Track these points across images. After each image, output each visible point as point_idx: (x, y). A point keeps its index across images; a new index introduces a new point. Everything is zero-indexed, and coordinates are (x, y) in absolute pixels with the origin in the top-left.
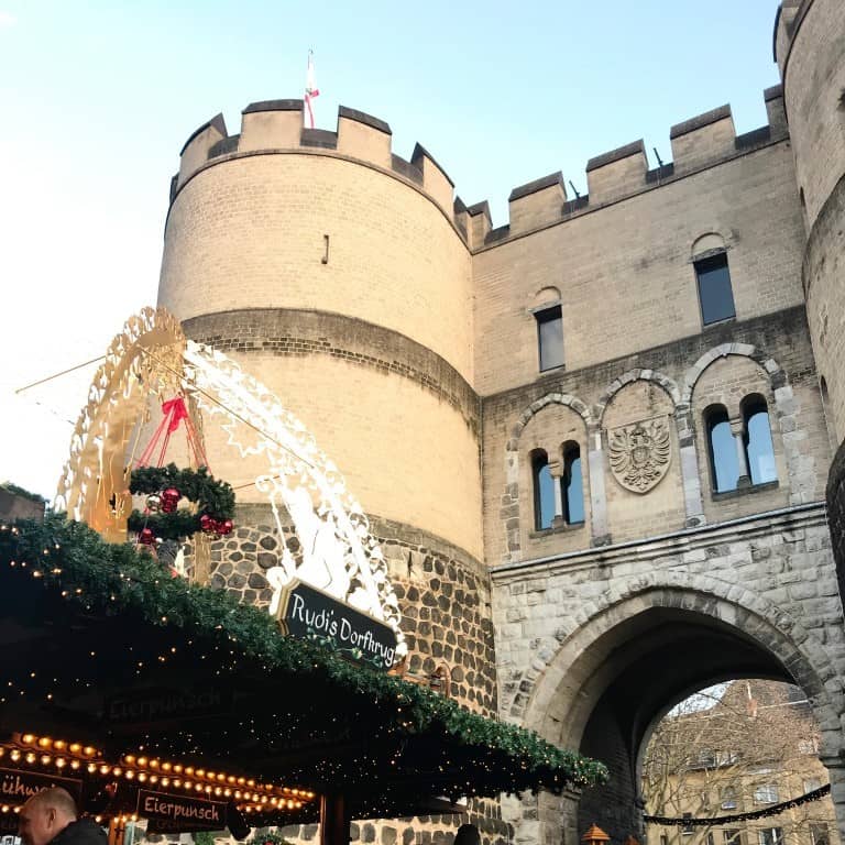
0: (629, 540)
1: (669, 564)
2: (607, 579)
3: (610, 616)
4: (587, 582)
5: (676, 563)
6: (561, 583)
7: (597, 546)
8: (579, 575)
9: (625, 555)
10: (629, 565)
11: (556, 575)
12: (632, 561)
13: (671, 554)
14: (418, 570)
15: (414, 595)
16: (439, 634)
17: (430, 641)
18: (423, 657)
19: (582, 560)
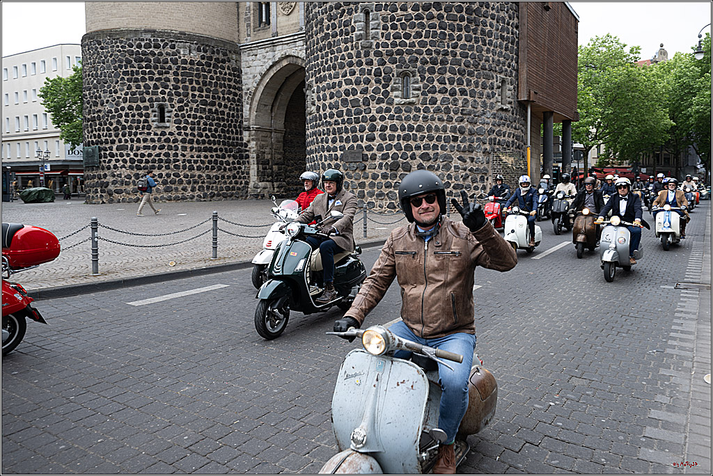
0: (283, 35)
1: (293, 46)
2: (275, 51)
3: (276, 66)
4: (269, 52)
6: (261, 52)
7: (272, 37)
8: (267, 49)
9: (280, 42)
14: (194, 52)
15: (192, 62)
16: (205, 77)
17: (201, 80)
18: (197, 86)
19: (267, 43)
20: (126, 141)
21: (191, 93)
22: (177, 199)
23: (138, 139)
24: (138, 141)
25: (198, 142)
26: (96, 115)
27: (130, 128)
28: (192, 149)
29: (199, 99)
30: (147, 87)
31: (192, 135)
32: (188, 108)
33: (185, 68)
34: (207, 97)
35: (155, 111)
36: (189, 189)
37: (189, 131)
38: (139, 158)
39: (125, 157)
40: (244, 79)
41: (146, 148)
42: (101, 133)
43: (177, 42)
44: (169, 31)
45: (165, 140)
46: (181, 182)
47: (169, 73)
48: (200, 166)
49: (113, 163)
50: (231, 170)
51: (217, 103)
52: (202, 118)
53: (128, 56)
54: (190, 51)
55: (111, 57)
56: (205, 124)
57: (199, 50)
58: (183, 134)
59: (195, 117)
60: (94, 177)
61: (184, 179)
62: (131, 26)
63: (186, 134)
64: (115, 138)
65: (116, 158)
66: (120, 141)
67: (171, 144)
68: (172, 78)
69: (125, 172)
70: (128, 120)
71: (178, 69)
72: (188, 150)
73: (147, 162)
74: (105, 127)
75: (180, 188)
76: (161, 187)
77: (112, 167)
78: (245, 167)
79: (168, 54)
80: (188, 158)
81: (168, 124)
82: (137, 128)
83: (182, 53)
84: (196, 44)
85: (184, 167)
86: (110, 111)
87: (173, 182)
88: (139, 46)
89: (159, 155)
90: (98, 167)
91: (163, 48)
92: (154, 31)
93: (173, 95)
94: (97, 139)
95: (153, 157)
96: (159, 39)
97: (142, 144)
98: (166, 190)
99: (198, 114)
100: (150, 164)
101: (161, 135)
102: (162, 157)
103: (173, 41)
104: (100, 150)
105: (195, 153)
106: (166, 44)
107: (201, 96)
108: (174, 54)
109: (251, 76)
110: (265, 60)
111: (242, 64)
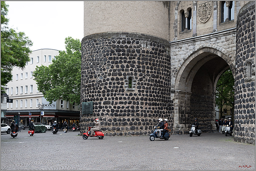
0: (201, 35)
1: (208, 41)
2: (195, 45)
3: (195, 54)
4: (191, 46)
5: (210, 41)
6: (185, 46)
7: (193, 37)
9: (199, 39)
10: (200, 42)
11: (184, 44)
12: (200, 41)
13: (209, 39)
14: (149, 46)
15: (147, 52)
16: (154, 61)
17: (152, 62)
18: (150, 66)
19: (189, 40)
20: (109, 99)
21: (146, 70)
22: (137, 134)
23: (117, 98)
24: (117, 99)
25: (149, 100)
26: (91, 83)
27: (112, 91)
28: (146, 104)
29: (151, 74)
30: (122, 66)
31: (147, 95)
32: (145, 80)
33: (143, 55)
34: (155, 72)
35: (127, 81)
36: (144, 128)
37: (145, 93)
38: (117, 109)
39: (108, 109)
40: (172, 62)
41: (121, 103)
42: (94, 94)
43: (140, 40)
44: (136, 33)
45: (131, 98)
46: (140, 124)
47: (135, 59)
48: (150, 114)
49: (101, 112)
51: (159, 76)
52: (152, 85)
53: (112, 48)
54: (146, 45)
55: (102, 49)
56: (153, 89)
57: (151, 45)
58: (142, 95)
59: (148, 85)
60: (89, 120)
61: (141, 122)
62: (114, 31)
63: (143, 95)
64: (103, 97)
65: (103, 109)
66: (106, 99)
67: (135, 101)
68: (137, 61)
69: (108, 117)
70: (111, 87)
71: (140, 56)
72: (144, 104)
73: (121, 111)
74: (97, 90)
75: (139, 127)
76: (129, 127)
77: (100, 114)
79: (135, 47)
80: (144, 109)
81: (134, 89)
82: (116, 91)
83: (142, 46)
84: (150, 41)
85: (142, 115)
86: (101, 81)
87: (135, 124)
88: (119, 42)
89: (128, 107)
90: (92, 114)
91: (132, 43)
92: (128, 34)
93: (137, 72)
94: (91, 97)
95: (125, 108)
96: (130, 38)
97: (119, 101)
98: (132, 129)
99: (150, 83)
100: (123, 113)
101: (129, 96)
102: (130, 109)
103: (138, 39)
104: (93, 104)
105: (148, 106)
106: (134, 41)
107: (151, 72)
108: (138, 47)
109: (177, 60)
110: (187, 51)
111: (171, 53)
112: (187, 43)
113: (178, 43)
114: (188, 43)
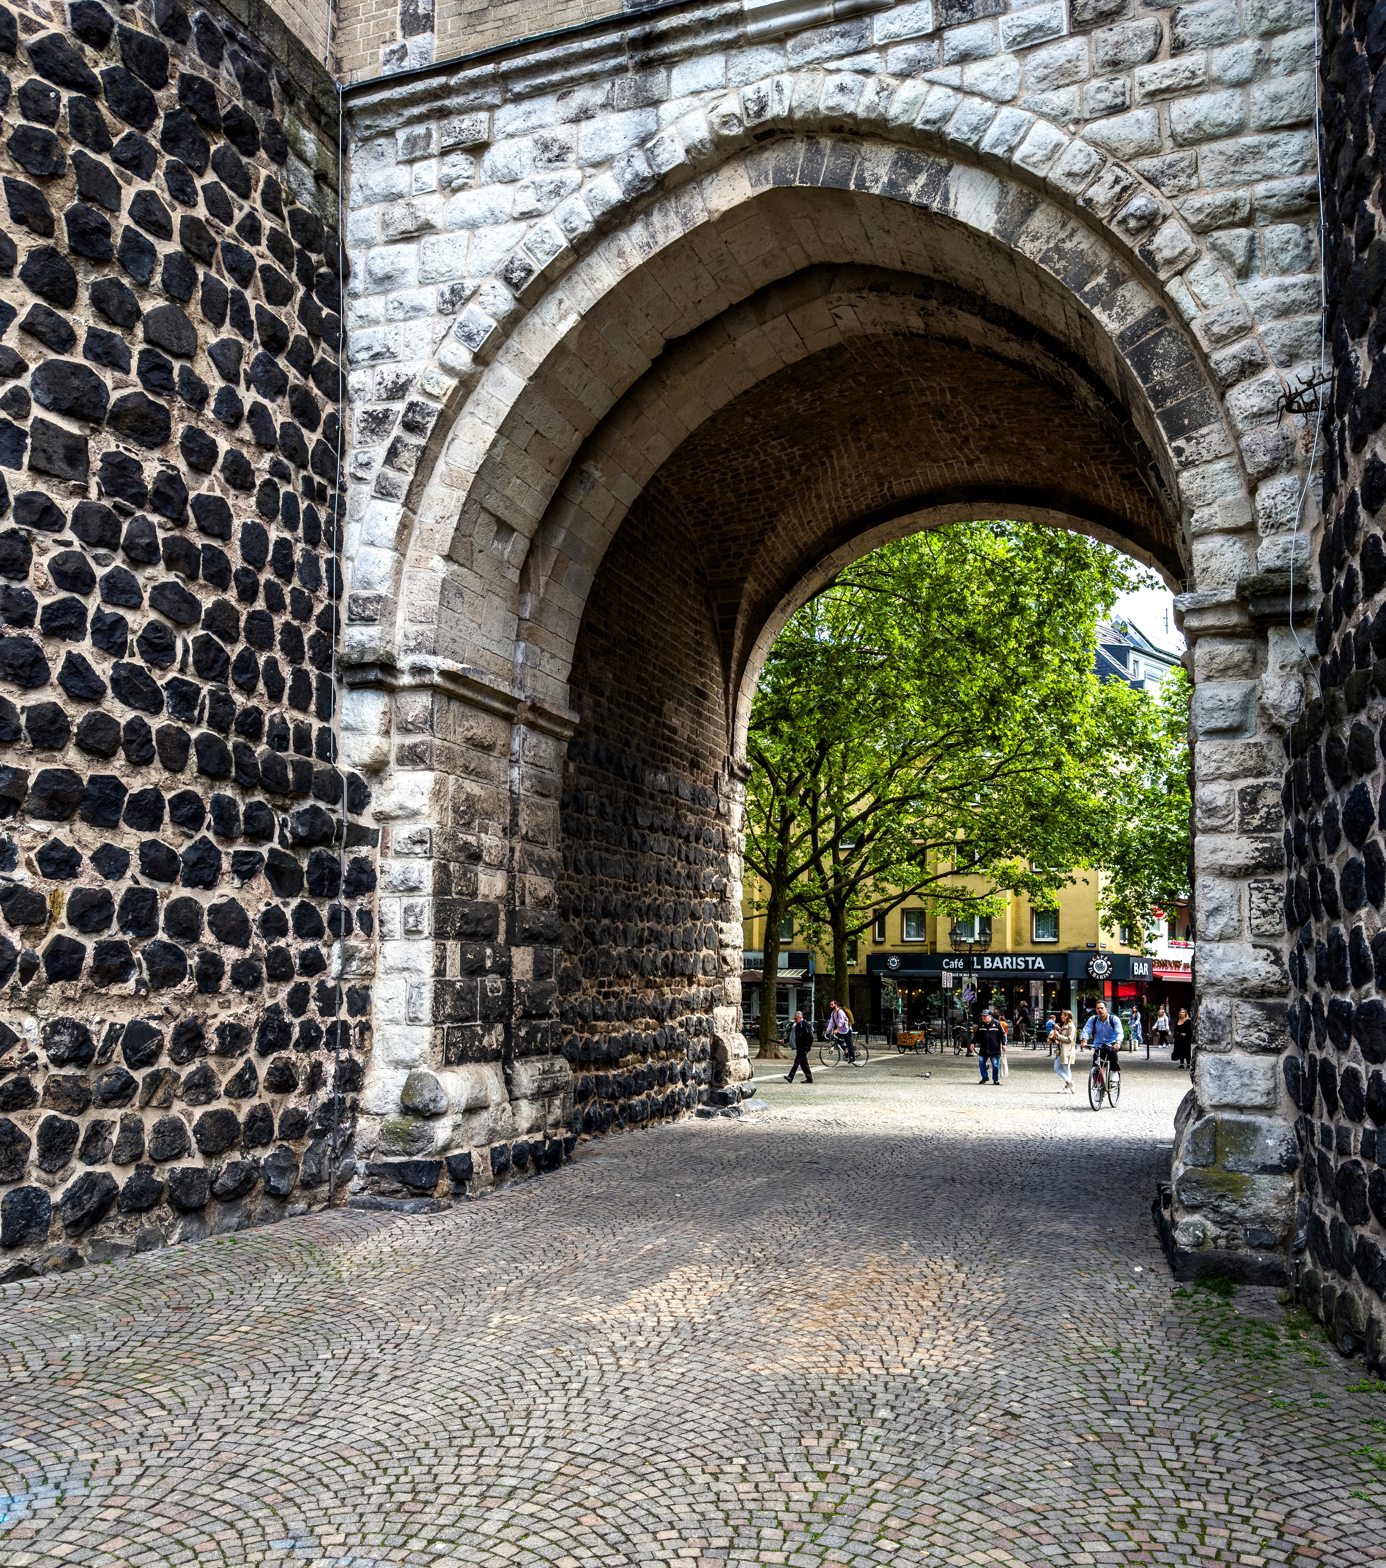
2: (657, 103)
4: (601, 115)
6: (534, 120)
8: (584, 96)
11: (518, 98)
19: (589, 44)
40: (366, 321)
50: (256, 982)
78: (348, 956)
109: (429, 297)
110: (556, 176)
111: (351, 217)
112: (556, 77)
113: (446, 91)
114: (562, 89)
